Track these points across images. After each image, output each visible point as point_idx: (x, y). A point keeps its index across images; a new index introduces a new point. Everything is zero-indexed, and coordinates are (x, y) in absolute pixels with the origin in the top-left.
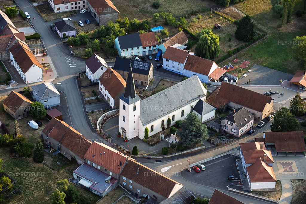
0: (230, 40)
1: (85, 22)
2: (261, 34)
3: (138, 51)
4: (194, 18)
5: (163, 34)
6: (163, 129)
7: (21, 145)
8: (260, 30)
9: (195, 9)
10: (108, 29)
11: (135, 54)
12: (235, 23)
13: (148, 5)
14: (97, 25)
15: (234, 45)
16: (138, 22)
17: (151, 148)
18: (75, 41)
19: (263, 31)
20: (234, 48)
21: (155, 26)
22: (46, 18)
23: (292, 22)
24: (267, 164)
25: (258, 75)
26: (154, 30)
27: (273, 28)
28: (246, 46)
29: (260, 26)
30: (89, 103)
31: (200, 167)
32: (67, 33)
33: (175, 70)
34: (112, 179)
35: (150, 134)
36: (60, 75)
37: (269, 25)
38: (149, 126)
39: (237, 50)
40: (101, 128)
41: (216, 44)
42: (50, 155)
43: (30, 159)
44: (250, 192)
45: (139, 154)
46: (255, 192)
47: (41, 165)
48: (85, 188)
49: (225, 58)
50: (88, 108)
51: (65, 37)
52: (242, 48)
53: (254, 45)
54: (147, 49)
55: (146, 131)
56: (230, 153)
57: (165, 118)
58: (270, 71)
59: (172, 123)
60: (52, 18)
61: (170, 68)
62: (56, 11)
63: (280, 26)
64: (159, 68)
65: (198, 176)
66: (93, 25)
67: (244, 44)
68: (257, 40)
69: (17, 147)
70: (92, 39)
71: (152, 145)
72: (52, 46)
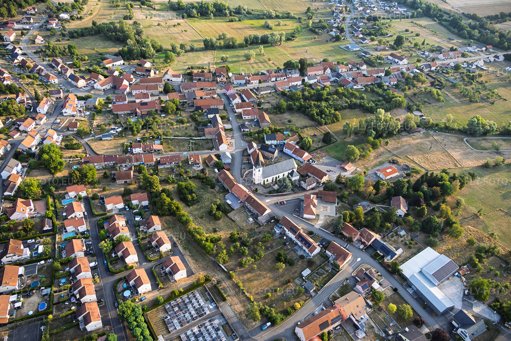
0: (319, 142)
1: (255, 125)
2: (335, 141)
3: (274, 142)
4: (305, 130)
5: (289, 135)
6: (273, 181)
7: (206, 180)
8: (335, 139)
9: (307, 125)
10: (263, 130)
11: (272, 143)
12: (324, 134)
13: (286, 120)
14: (260, 127)
15: (320, 144)
16: (278, 128)
17: (265, 190)
18: (247, 134)
19: (336, 140)
20: (320, 146)
21: (287, 131)
22: (239, 121)
23: (352, 137)
24: (314, 206)
25: (327, 161)
26: (285, 133)
27: (342, 138)
28: (326, 146)
29: (336, 137)
30: (244, 164)
31: (284, 202)
32: (245, 130)
33: (288, 153)
34: (241, 202)
35: (266, 183)
36: (236, 149)
37: (340, 137)
38: (266, 179)
39: (321, 147)
40: (246, 176)
41: (310, 143)
42: (219, 186)
43: (209, 187)
44: (303, 218)
45: (258, 192)
46: (305, 218)
47: (213, 190)
48: (228, 204)
49: (314, 150)
50: (243, 166)
51: (244, 131)
52: (324, 147)
53: (330, 146)
54: (279, 141)
55: (264, 181)
56: (300, 197)
57: (275, 177)
58: (334, 160)
59: (278, 179)
60: (241, 121)
61: (286, 152)
62: (244, 119)
63: (345, 138)
64: (281, 151)
65: (282, 206)
66: (258, 127)
67: (325, 145)
68: (332, 143)
69: (205, 180)
70: (255, 134)
71: (266, 188)
72: (237, 134)
